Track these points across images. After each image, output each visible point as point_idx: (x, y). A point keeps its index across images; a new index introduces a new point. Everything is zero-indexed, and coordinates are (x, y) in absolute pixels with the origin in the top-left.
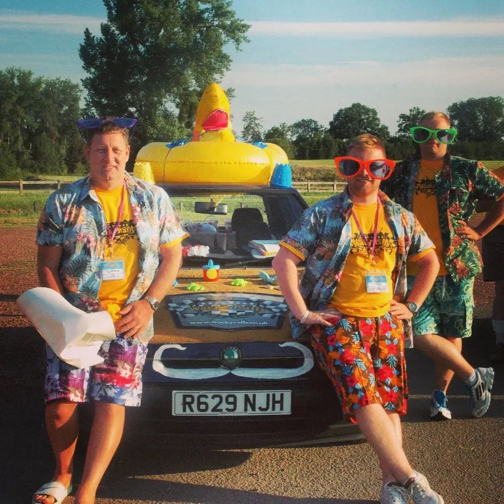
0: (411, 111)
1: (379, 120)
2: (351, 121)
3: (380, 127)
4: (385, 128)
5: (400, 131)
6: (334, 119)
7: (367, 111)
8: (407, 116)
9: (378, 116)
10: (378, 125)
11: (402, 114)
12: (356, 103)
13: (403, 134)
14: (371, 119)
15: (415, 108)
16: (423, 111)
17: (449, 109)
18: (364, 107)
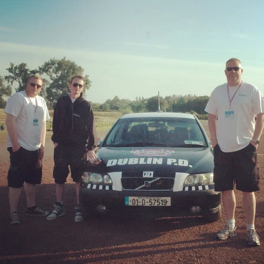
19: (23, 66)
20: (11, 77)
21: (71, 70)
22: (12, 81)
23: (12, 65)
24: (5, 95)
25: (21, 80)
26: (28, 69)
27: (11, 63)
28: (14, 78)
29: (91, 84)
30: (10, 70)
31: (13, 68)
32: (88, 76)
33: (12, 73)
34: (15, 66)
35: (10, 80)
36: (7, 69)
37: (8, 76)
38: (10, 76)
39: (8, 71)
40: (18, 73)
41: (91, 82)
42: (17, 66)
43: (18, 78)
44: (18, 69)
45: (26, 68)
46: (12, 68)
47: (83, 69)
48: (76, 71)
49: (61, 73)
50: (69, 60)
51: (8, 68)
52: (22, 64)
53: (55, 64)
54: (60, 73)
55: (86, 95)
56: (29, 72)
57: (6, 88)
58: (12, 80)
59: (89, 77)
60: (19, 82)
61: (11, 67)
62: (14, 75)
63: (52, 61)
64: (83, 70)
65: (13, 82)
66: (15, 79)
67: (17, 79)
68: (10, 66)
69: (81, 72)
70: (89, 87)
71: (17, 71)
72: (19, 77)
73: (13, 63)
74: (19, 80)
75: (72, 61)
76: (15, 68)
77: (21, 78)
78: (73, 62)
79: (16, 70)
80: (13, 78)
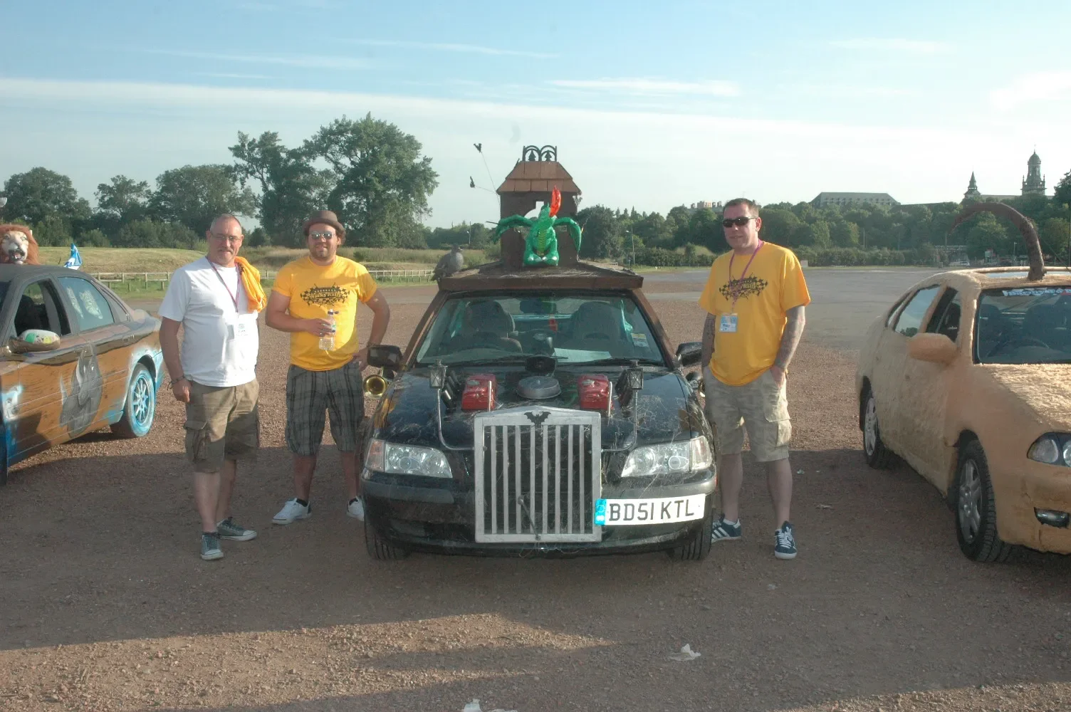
0: (113, 180)
1: (75, 192)
2: (32, 191)
3: (77, 200)
4: (84, 202)
5: (101, 206)
6: (6, 189)
7: (57, 179)
8: (109, 187)
9: (73, 186)
10: (73, 198)
11: (101, 185)
12: (38, 167)
13: (103, 211)
14: (62, 190)
15: (118, 176)
16: (131, 181)
17: (157, 179)
18: (51, 173)
19: (268, 138)
20: (241, 167)
21: (386, 147)
22: (244, 178)
23: (243, 138)
24: (241, 213)
25: (266, 176)
26: (283, 147)
27: (239, 132)
28: (250, 170)
29: (436, 179)
30: (238, 151)
31: (246, 145)
32: (429, 160)
33: (243, 157)
34: (250, 139)
35: (239, 177)
36: (230, 149)
37: (233, 165)
38: (237, 165)
39: (231, 153)
40: (258, 156)
41: (437, 176)
42: (254, 140)
43: (258, 171)
44: (258, 147)
45: (278, 144)
46: (243, 145)
47: (419, 142)
48: (397, 148)
49: (362, 156)
50: (382, 121)
51: (232, 146)
52: (266, 133)
53: (346, 131)
54: (359, 154)
55: (431, 209)
56: (283, 155)
57: (239, 196)
58: (243, 175)
59: (432, 162)
60: (262, 179)
61: (240, 144)
62: (249, 162)
63: (340, 125)
64: (420, 144)
65: (246, 179)
66: (252, 173)
67: (257, 174)
68: (238, 140)
69: (416, 149)
70: (433, 187)
71: (257, 154)
72: (262, 167)
73: (245, 133)
74: (262, 175)
75: (388, 124)
76: (250, 144)
77: (265, 170)
78: (392, 124)
79: (252, 150)
80: (247, 170)
